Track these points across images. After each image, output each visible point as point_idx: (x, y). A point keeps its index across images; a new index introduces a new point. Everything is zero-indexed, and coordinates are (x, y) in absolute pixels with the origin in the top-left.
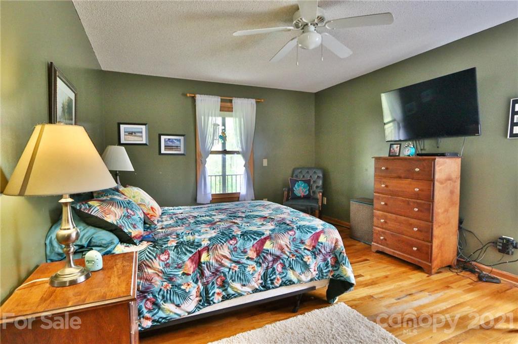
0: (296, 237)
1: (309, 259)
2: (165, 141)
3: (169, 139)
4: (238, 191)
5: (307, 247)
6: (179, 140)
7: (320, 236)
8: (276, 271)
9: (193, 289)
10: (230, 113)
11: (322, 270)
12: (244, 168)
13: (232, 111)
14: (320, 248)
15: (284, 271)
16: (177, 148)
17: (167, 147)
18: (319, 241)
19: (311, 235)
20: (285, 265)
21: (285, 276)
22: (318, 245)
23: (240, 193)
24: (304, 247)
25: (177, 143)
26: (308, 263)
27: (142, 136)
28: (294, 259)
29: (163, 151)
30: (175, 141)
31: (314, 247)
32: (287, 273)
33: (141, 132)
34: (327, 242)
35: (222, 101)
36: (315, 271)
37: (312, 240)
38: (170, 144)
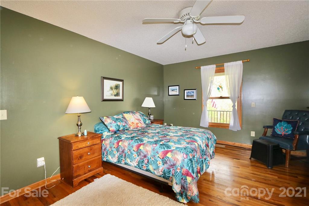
0: (155, 149)
1: (160, 163)
2: (187, 93)
3: (188, 92)
4: (228, 123)
5: (160, 156)
6: (193, 92)
7: (168, 153)
8: (144, 162)
9: (117, 154)
10: (223, 73)
11: (165, 174)
12: (232, 108)
13: (224, 72)
14: (166, 160)
15: (148, 164)
16: (192, 96)
17: (187, 96)
18: (167, 156)
19: (164, 150)
20: (149, 161)
21: (147, 167)
22: (166, 158)
23: (229, 124)
24: (158, 156)
25: (192, 94)
26: (159, 165)
27: (177, 91)
28: (154, 160)
29: (186, 98)
30: (192, 93)
31: (163, 158)
32: (148, 166)
33: (177, 89)
34: (172, 158)
35: (217, 67)
36: (161, 172)
37: (163, 153)
38: (189, 94)
